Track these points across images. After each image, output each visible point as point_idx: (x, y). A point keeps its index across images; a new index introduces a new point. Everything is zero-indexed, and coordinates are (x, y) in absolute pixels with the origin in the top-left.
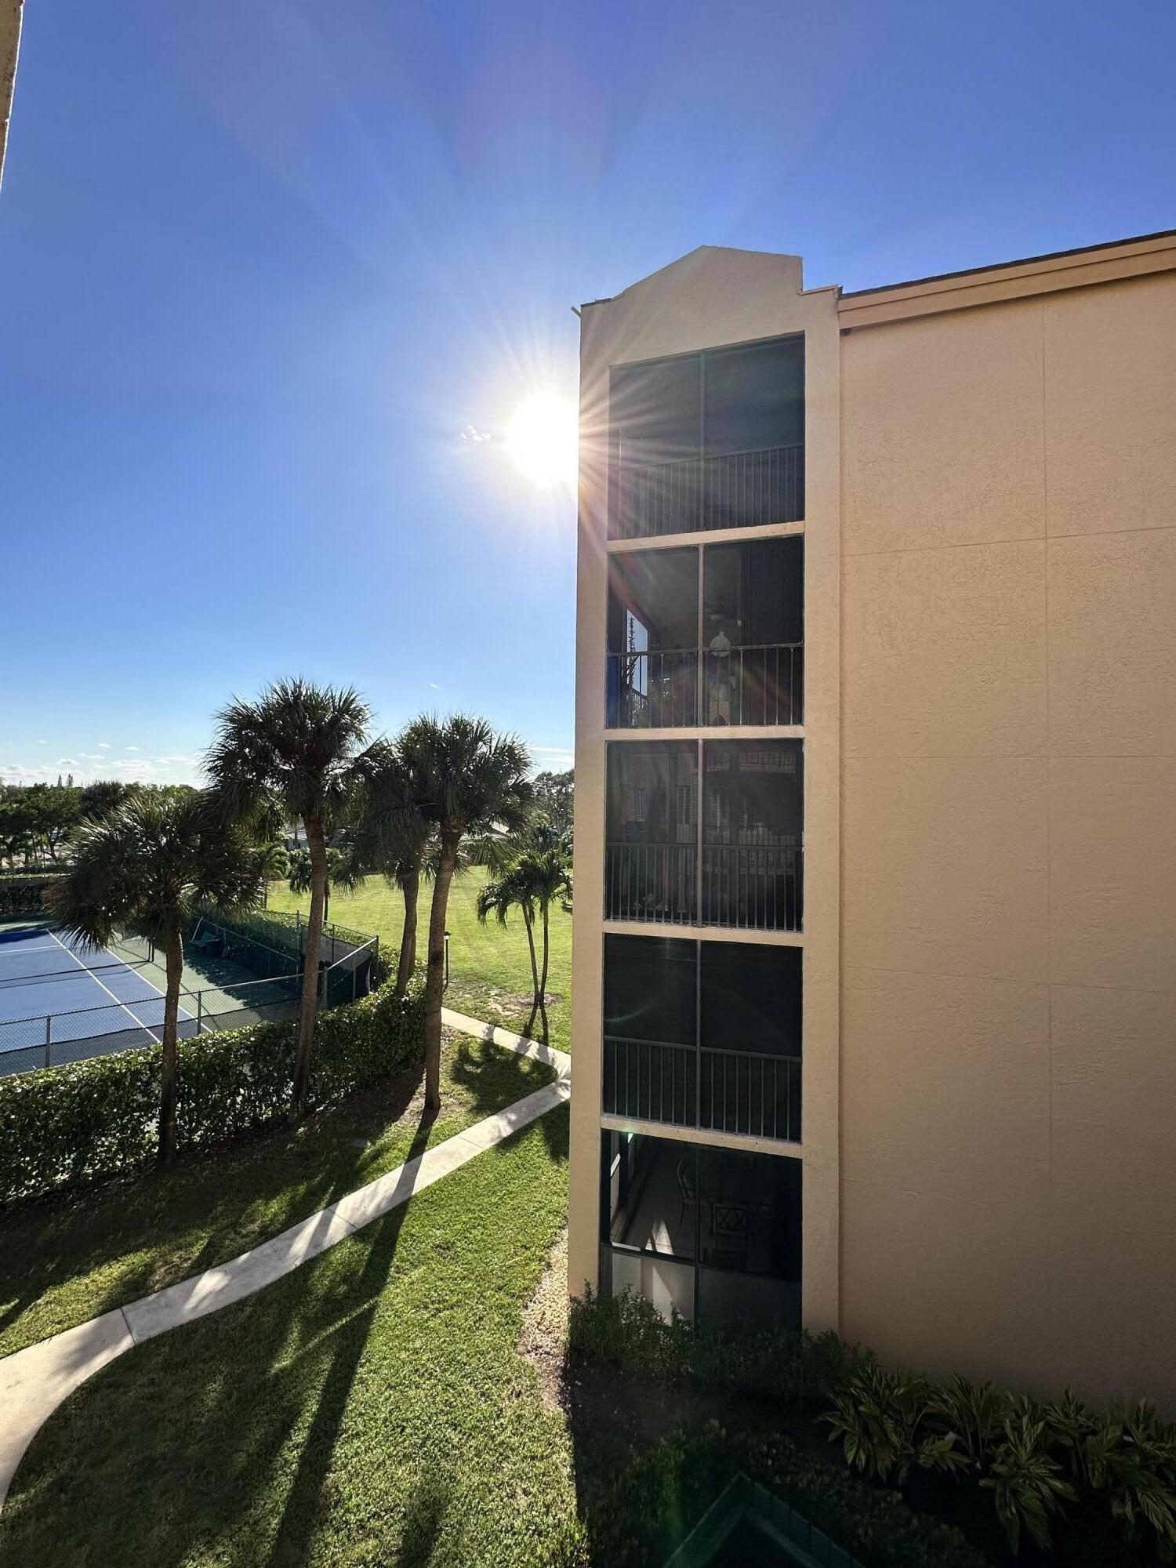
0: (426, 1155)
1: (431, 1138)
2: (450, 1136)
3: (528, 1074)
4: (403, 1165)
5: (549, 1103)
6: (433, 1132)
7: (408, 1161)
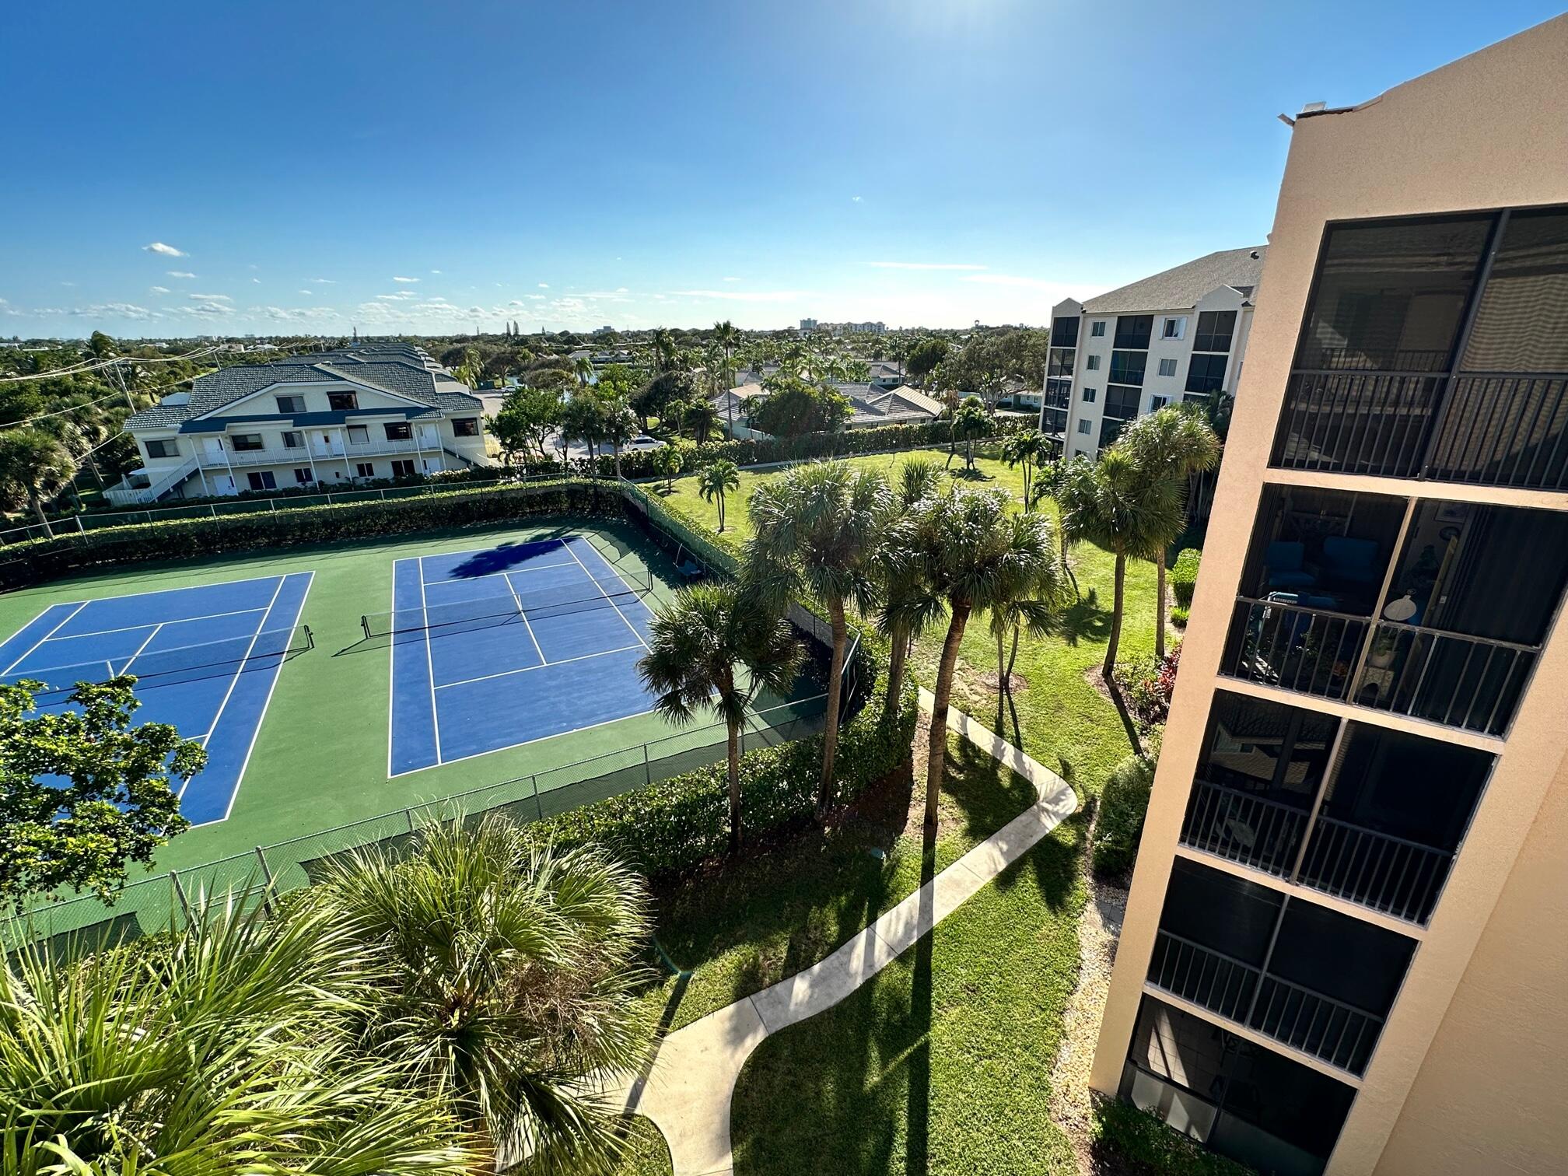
0: (936, 879)
1: (937, 860)
2: (952, 862)
3: (1009, 790)
4: (919, 891)
5: (1036, 833)
6: (937, 853)
7: (923, 884)
